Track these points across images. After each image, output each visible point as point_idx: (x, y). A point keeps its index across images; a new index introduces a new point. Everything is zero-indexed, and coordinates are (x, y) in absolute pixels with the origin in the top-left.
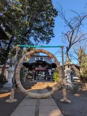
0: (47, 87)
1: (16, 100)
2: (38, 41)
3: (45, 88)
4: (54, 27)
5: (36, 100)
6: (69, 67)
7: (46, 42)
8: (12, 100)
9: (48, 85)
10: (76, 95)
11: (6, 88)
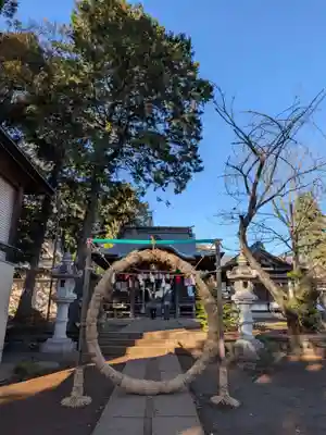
0: (176, 349)
1: (88, 400)
2: (146, 180)
3: (171, 353)
4: (199, 139)
5: (144, 399)
6: (245, 285)
7: (172, 186)
8: (78, 399)
9: (182, 342)
10: (263, 379)
11: (50, 356)
